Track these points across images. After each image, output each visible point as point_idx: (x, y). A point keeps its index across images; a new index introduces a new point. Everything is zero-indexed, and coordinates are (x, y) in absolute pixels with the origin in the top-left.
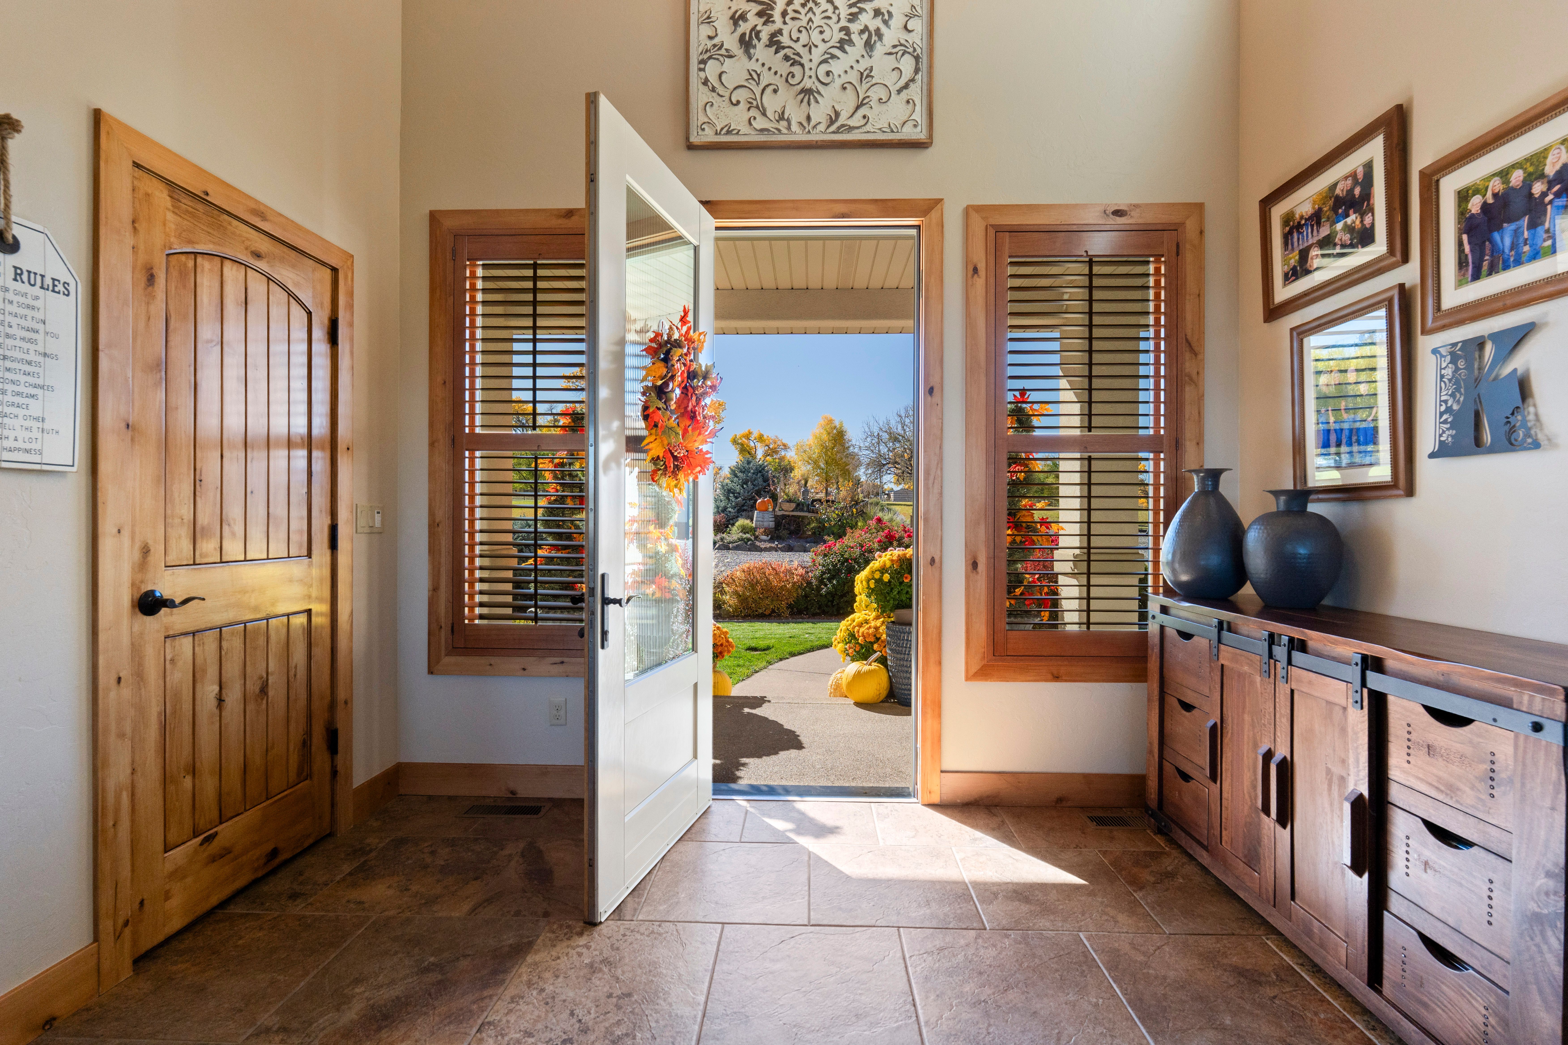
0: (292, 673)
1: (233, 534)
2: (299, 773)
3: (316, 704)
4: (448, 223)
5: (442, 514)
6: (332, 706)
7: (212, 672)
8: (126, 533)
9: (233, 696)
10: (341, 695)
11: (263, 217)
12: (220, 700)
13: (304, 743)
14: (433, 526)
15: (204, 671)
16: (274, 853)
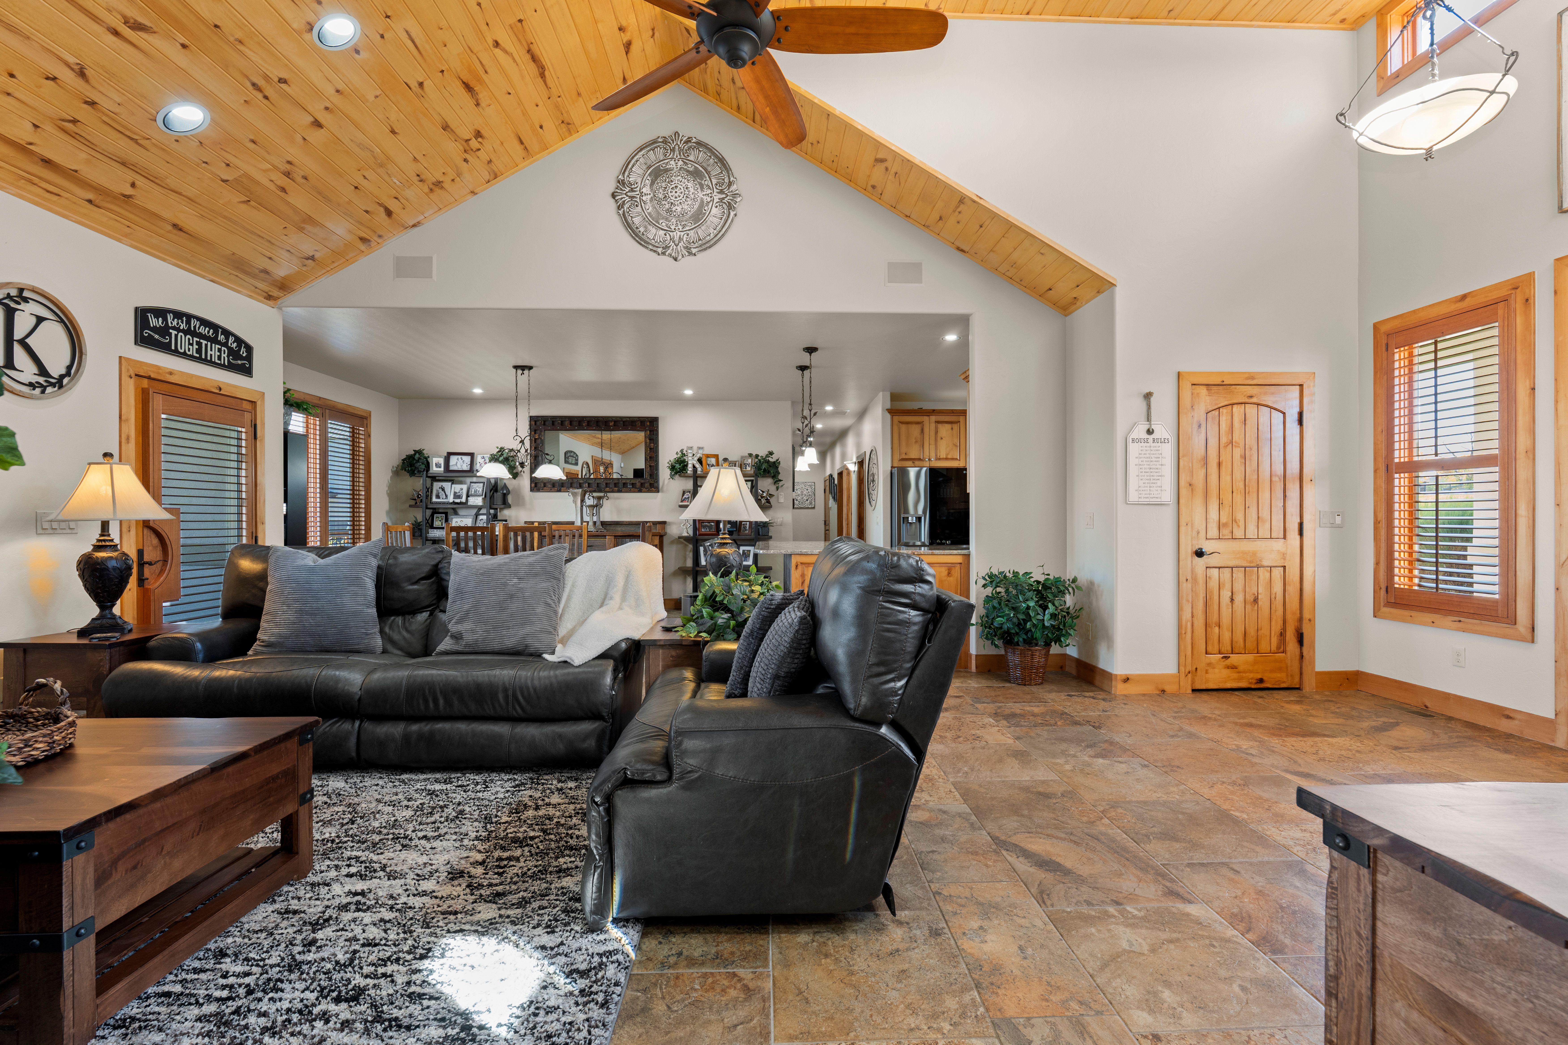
0: (1273, 597)
1: (1239, 526)
2: (1278, 648)
3: (1289, 616)
4: (1384, 328)
5: (1382, 516)
6: (1301, 619)
7: (1228, 586)
8: (1189, 525)
9: (1239, 599)
10: (1307, 615)
11: (1253, 378)
12: (1232, 600)
13: (1281, 634)
14: (1376, 523)
15: (1224, 585)
16: (1261, 681)
